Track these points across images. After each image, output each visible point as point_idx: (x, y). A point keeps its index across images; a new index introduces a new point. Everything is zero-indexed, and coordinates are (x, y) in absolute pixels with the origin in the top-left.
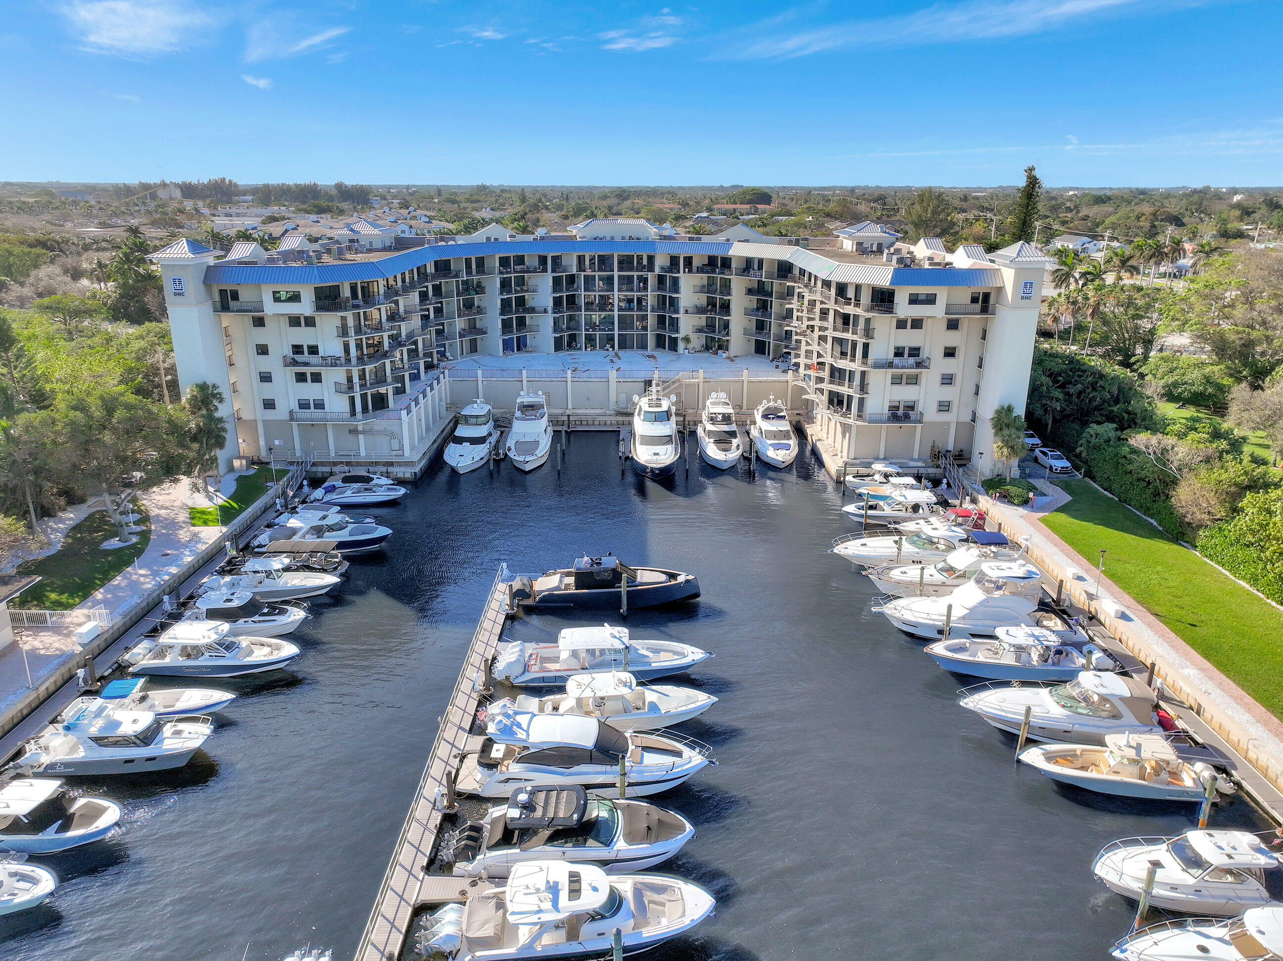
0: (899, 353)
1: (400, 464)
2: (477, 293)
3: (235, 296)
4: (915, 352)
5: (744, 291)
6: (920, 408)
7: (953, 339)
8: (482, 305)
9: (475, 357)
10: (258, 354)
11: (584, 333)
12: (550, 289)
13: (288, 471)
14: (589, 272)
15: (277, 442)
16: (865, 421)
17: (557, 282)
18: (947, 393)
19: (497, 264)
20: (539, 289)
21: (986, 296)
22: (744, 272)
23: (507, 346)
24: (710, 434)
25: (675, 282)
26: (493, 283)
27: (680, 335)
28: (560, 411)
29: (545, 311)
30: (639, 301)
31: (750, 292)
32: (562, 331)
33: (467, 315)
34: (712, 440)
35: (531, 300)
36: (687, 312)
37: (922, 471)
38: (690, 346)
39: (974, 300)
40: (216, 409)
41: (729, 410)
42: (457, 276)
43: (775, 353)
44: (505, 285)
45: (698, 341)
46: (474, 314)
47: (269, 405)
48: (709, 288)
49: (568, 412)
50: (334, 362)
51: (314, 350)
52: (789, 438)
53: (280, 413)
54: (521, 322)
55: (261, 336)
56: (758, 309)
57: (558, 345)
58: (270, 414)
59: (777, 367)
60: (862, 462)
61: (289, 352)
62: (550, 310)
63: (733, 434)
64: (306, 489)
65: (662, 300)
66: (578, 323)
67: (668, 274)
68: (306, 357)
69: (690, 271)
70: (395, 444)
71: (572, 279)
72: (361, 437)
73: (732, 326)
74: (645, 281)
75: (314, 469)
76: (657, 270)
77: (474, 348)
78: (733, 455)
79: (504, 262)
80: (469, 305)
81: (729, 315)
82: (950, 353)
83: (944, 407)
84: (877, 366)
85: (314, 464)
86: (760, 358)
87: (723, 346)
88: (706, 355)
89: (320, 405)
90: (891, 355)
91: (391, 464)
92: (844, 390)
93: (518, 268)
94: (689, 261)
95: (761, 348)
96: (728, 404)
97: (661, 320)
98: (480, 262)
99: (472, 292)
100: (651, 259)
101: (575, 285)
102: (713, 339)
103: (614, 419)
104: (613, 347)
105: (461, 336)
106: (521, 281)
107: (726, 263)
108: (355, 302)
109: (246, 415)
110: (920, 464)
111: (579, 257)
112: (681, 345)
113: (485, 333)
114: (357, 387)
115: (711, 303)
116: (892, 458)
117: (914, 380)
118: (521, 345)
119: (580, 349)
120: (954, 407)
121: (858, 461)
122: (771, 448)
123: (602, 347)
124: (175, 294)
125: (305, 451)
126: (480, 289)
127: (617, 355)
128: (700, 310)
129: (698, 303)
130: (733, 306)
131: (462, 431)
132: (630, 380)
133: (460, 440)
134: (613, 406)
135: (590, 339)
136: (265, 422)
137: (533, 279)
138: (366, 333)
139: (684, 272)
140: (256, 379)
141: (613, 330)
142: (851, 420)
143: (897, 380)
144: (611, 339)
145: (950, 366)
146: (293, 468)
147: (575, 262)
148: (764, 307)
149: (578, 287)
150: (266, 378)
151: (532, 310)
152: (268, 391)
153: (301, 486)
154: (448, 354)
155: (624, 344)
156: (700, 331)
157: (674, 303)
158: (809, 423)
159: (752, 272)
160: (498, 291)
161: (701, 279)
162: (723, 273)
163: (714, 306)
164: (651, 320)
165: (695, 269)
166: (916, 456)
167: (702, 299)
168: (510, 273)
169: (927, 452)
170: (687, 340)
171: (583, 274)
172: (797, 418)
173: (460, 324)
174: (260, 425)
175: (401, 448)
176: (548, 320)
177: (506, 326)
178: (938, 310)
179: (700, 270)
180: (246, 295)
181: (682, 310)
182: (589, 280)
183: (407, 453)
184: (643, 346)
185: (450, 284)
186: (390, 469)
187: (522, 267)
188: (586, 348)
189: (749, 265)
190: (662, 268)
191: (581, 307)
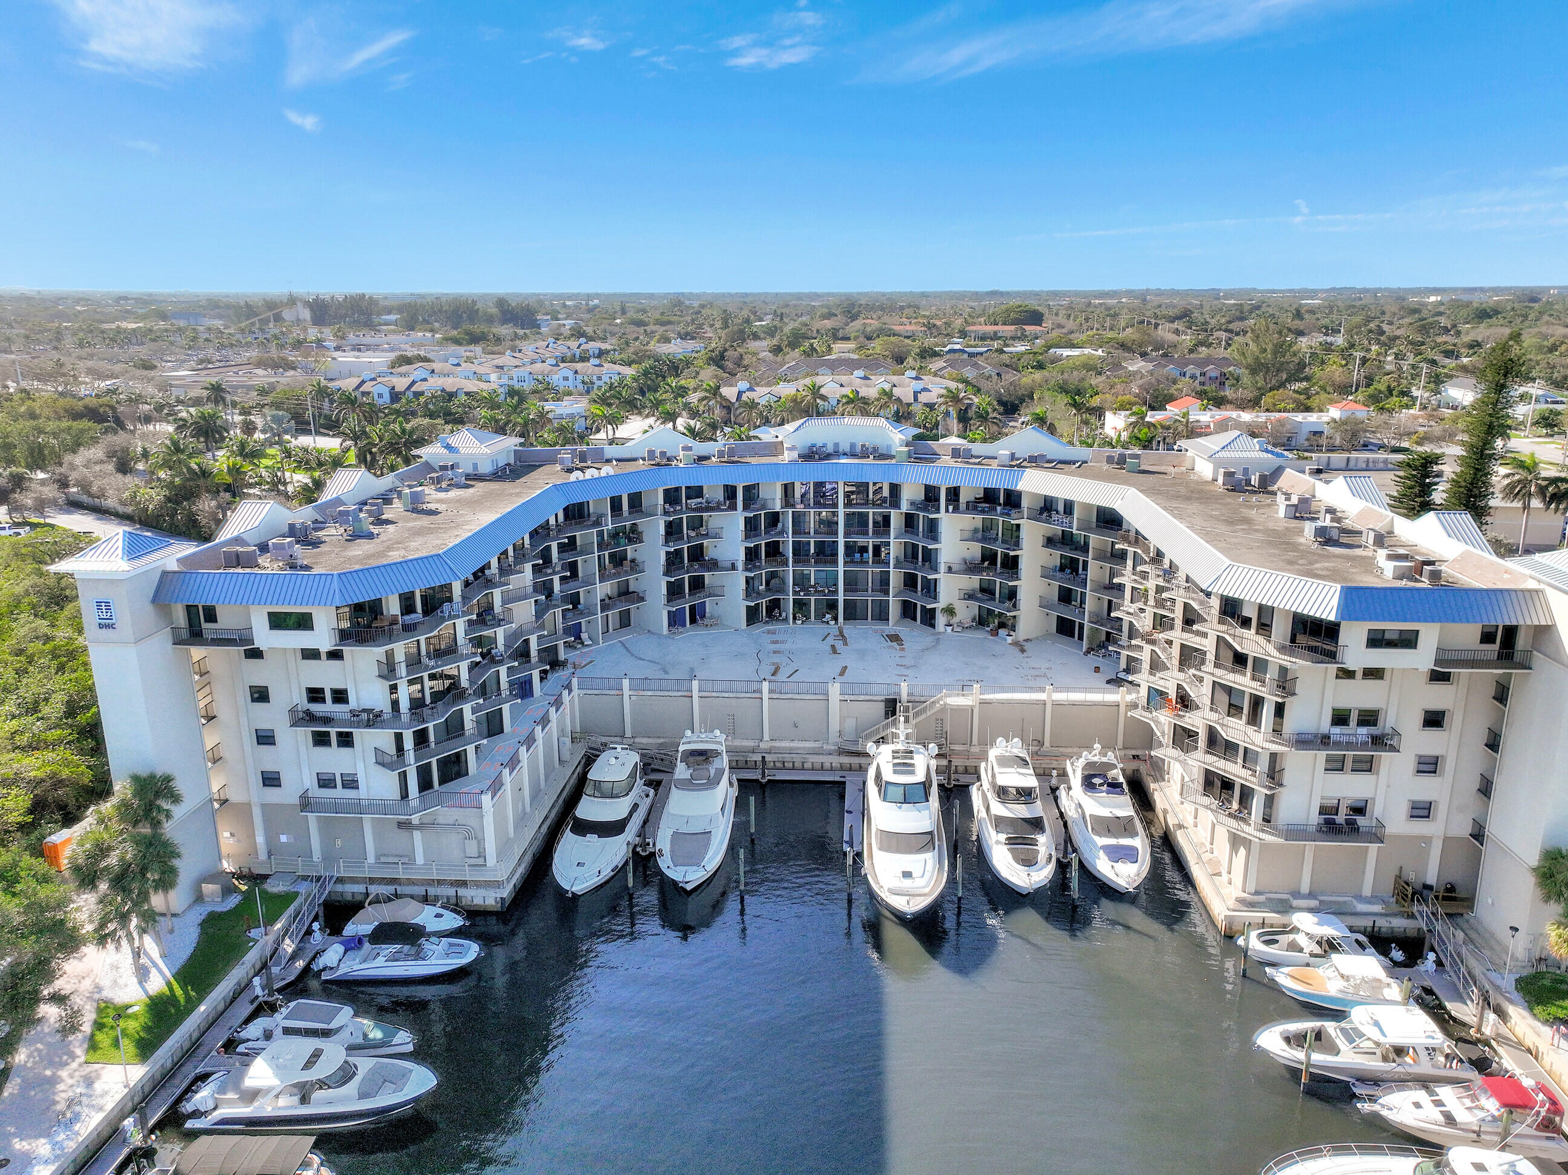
0: (1340, 718)
1: (478, 884)
2: (631, 541)
3: (211, 615)
4: (1369, 718)
5: (1041, 541)
6: (1377, 810)
7: (1439, 697)
8: (639, 559)
9: (627, 637)
10: (253, 700)
11: (791, 598)
12: (741, 535)
13: (296, 895)
14: (800, 508)
15: (284, 838)
16: (1277, 831)
17: (751, 526)
18: (1427, 788)
19: (661, 501)
20: (725, 534)
21: (1511, 632)
22: (1041, 514)
23: (675, 620)
24: (1000, 823)
25: (932, 530)
26: (655, 527)
27: (940, 605)
28: (750, 744)
29: (733, 567)
30: (877, 550)
31: (1050, 542)
32: (759, 594)
33: (615, 576)
34: (1003, 837)
35: (712, 550)
36: (950, 570)
37: (1383, 923)
38: (955, 620)
39: (1487, 637)
40: (168, 816)
41: (1032, 782)
42: (597, 523)
43: (1090, 641)
44: (673, 531)
45: (966, 611)
46: (627, 573)
47: (271, 780)
48: (985, 534)
49: (763, 745)
50: (373, 719)
51: (340, 696)
52: (1133, 834)
53: (287, 794)
54: (697, 584)
55: (258, 673)
56: (1062, 569)
57: (752, 615)
58: (273, 795)
59: (1097, 670)
60: (1269, 900)
61: (300, 699)
62: (740, 565)
63: (1036, 824)
64: (317, 936)
65: (911, 553)
66: (784, 582)
67: (921, 514)
68: (328, 707)
69: (956, 510)
70: (472, 848)
71: (774, 519)
72: (417, 835)
73: (1022, 595)
74: (887, 519)
75: (339, 888)
76: (905, 507)
77: (625, 621)
78: (1040, 876)
79: (672, 496)
80: (618, 560)
81: (1018, 579)
82: (1434, 720)
83: (1422, 811)
84: (1303, 742)
85: (340, 880)
86: (1063, 645)
87: (1006, 624)
88: (981, 635)
89: (351, 783)
90: (1325, 725)
91: (464, 884)
92: (1234, 770)
93: (693, 502)
94: (954, 494)
95: (1066, 628)
96: (1024, 763)
97: (910, 581)
98: (636, 500)
99: (623, 541)
100: (895, 489)
101: (780, 525)
102: (990, 612)
103: (837, 761)
104: (836, 619)
105: (605, 607)
106: (697, 524)
107: (1013, 500)
108: (409, 618)
109: (235, 796)
110: (1377, 908)
111: (786, 487)
112: (941, 620)
113: (642, 599)
114: (410, 756)
115: (989, 557)
116: (1322, 893)
117: (1366, 766)
118: (697, 615)
119: (786, 620)
120: (1441, 812)
121: (1262, 898)
122: (1101, 853)
123: (820, 616)
124: (101, 626)
125: (329, 858)
126: (634, 535)
127: (841, 634)
128: (971, 568)
129: (968, 555)
130: (1023, 564)
131: (589, 809)
132: (862, 698)
133: (583, 828)
134: (834, 737)
135: (801, 606)
136: (264, 807)
137: (715, 520)
138: (427, 668)
139: (947, 511)
140: (250, 740)
141: (836, 592)
142: (1250, 830)
143: (1336, 766)
144: (832, 606)
145: (1432, 742)
146: (303, 888)
147: (779, 493)
148: (1071, 567)
149: (783, 532)
150: (265, 739)
151: (714, 565)
152: (269, 759)
153: (309, 932)
154: (584, 636)
155: (853, 613)
156: (970, 596)
157: (930, 558)
158: (1156, 780)
159: (1055, 517)
160: (661, 540)
161: (974, 521)
162: (1008, 515)
163: (993, 562)
164: (895, 578)
165: (962, 506)
166: (1367, 891)
167: (975, 550)
168: (681, 512)
169: (1389, 886)
170: (950, 611)
171: (790, 511)
172: (1133, 765)
173: (603, 589)
174: (257, 813)
175: (482, 855)
176: (738, 581)
177: (674, 591)
178: (1423, 658)
179: (973, 507)
180: (227, 619)
181: (942, 568)
182: (798, 519)
183: (491, 861)
184: (882, 615)
185: (585, 535)
186: (462, 892)
187: (699, 500)
188: (795, 618)
189: (1047, 507)
190: (912, 503)
191: (787, 560)
